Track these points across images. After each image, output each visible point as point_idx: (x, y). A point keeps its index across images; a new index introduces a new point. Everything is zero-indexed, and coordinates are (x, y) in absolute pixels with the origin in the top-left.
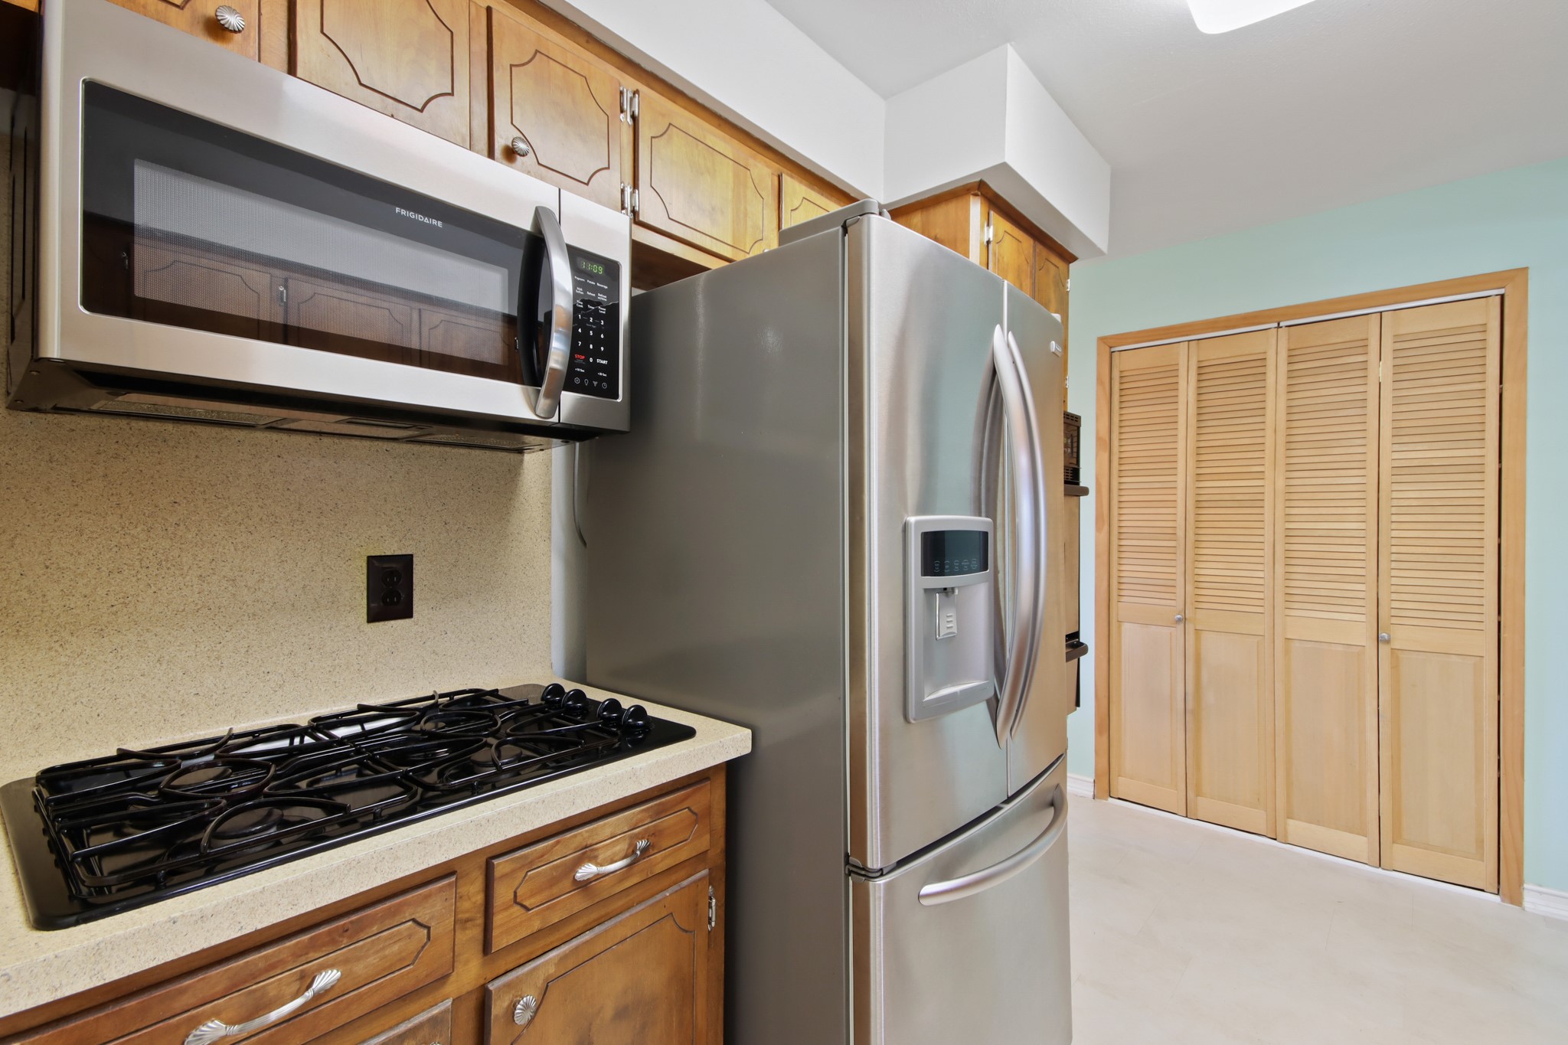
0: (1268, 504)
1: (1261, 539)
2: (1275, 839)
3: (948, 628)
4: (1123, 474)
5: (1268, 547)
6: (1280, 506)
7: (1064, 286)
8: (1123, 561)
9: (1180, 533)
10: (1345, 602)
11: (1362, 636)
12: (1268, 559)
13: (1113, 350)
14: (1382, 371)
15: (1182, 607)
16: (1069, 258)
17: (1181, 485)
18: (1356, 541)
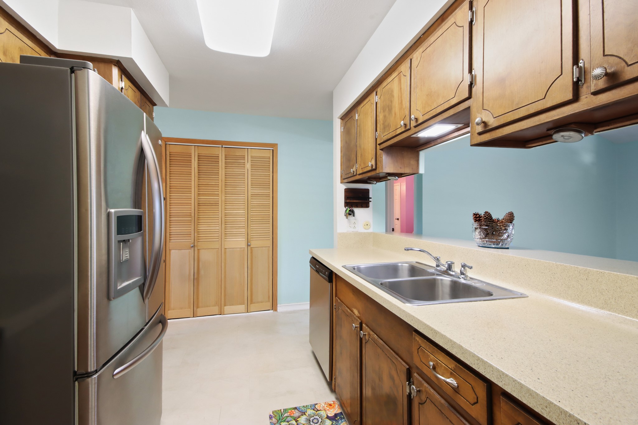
0: (220, 204)
1: (218, 216)
2: (221, 315)
3: (126, 257)
4: (171, 192)
5: (220, 219)
6: (223, 205)
7: (152, 115)
8: (171, 226)
9: (193, 215)
10: (240, 235)
11: (244, 245)
12: (220, 223)
13: (166, 143)
14: (248, 166)
15: (193, 241)
16: (154, 104)
17: (193, 197)
18: (243, 216)
